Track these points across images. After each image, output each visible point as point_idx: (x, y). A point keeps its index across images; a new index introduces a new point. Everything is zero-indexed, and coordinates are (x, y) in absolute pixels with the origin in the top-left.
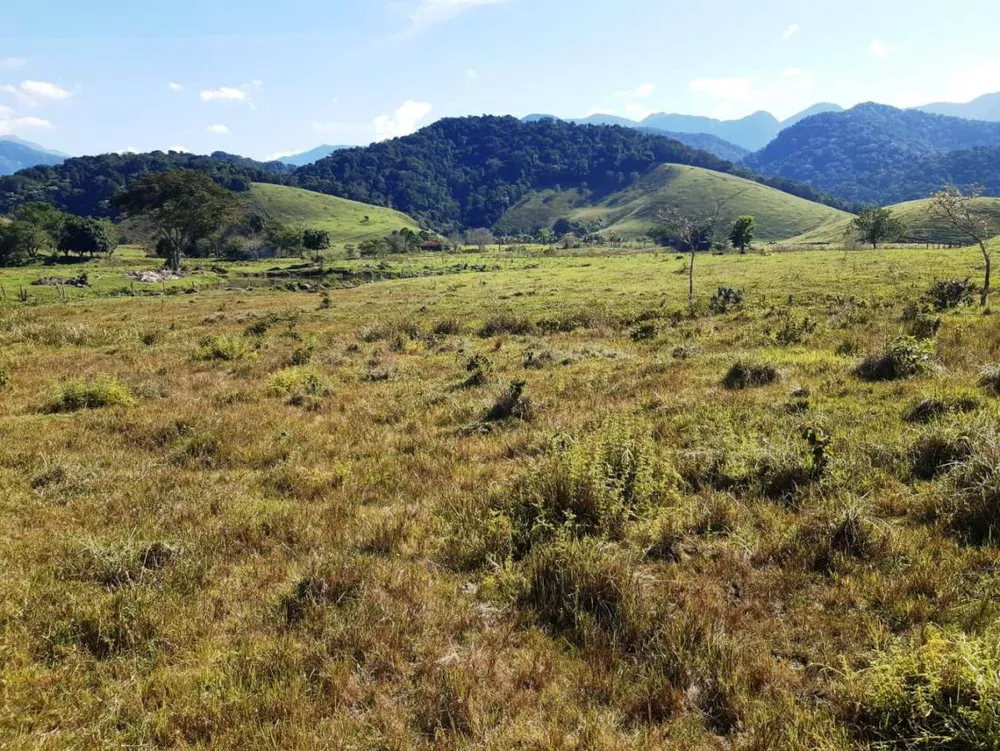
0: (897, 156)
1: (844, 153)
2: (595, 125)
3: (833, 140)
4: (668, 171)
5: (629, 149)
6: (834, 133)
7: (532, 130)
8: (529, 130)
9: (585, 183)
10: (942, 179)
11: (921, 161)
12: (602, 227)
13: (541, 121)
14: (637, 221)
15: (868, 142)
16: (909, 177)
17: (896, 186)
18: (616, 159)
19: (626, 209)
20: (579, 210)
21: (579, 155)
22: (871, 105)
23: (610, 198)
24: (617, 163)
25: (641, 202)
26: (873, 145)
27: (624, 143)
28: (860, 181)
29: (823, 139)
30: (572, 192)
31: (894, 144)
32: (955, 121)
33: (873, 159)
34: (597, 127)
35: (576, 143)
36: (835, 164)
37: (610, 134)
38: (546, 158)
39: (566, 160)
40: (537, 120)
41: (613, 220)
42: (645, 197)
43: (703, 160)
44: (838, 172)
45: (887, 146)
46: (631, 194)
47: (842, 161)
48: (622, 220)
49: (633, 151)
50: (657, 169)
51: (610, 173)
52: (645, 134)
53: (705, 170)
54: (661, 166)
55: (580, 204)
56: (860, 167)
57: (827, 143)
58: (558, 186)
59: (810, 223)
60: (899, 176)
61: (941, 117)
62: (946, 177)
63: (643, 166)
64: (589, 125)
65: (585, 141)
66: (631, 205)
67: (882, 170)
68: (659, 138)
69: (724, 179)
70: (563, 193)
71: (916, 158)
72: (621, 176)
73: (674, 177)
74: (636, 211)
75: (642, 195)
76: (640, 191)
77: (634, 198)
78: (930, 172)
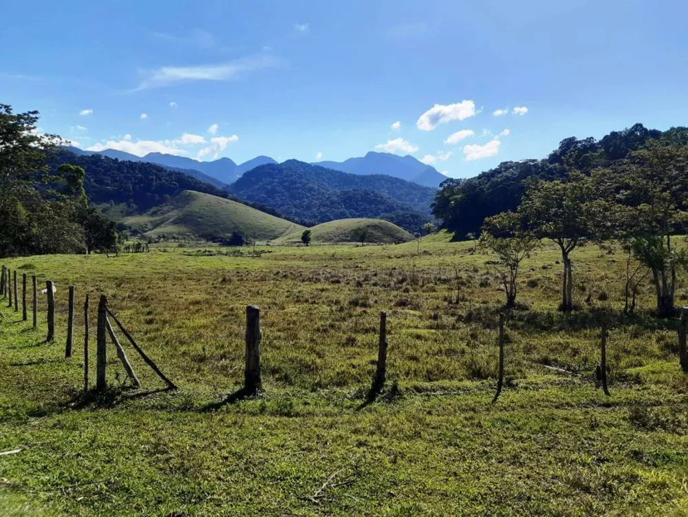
0: (312, 192)
1: (283, 189)
2: (134, 161)
3: (276, 180)
4: (188, 195)
5: (160, 179)
6: (277, 177)
7: (87, 162)
8: (84, 161)
9: (132, 200)
10: (339, 206)
11: (327, 196)
12: (150, 230)
13: (93, 156)
14: (173, 227)
15: (296, 183)
16: (321, 204)
17: (315, 209)
18: (152, 185)
19: (164, 218)
20: (129, 218)
21: (125, 181)
22: (294, 161)
23: (152, 210)
24: (153, 188)
25: (174, 214)
26: (298, 185)
27: (157, 175)
28: (295, 206)
29: (271, 180)
30: (123, 206)
31: (311, 185)
32: (341, 173)
33: (299, 193)
34: (135, 163)
35: (122, 173)
36: (279, 195)
37: (146, 169)
38: (100, 182)
39: (116, 184)
40: (90, 156)
41: (156, 225)
42: (176, 211)
43: (209, 190)
44: (281, 199)
45: (307, 186)
46: (165, 209)
47: (283, 193)
48: (163, 225)
49: (164, 181)
50: (181, 194)
51: (148, 194)
52: (168, 170)
53: (214, 196)
54: (184, 191)
55: (129, 214)
56: (293, 197)
57: (273, 182)
58: (112, 201)
59: (281, 230)
60: (316, 204)
61: (333, 171)
62: (341, 206)
63: (171, 191)
64: (129, 161)
65: (128, 172)
66: (166, 215)
67: (306, 200)
68: (179, 173)
69: (227, 203)
70: (116, 207)
71: (323, 193)
72: (157, 197)
73: (194, 200)
74: (171, 220)
75: (173, 209)
76: (171, 207)
77: (169, 211)
78: (333, 203)
